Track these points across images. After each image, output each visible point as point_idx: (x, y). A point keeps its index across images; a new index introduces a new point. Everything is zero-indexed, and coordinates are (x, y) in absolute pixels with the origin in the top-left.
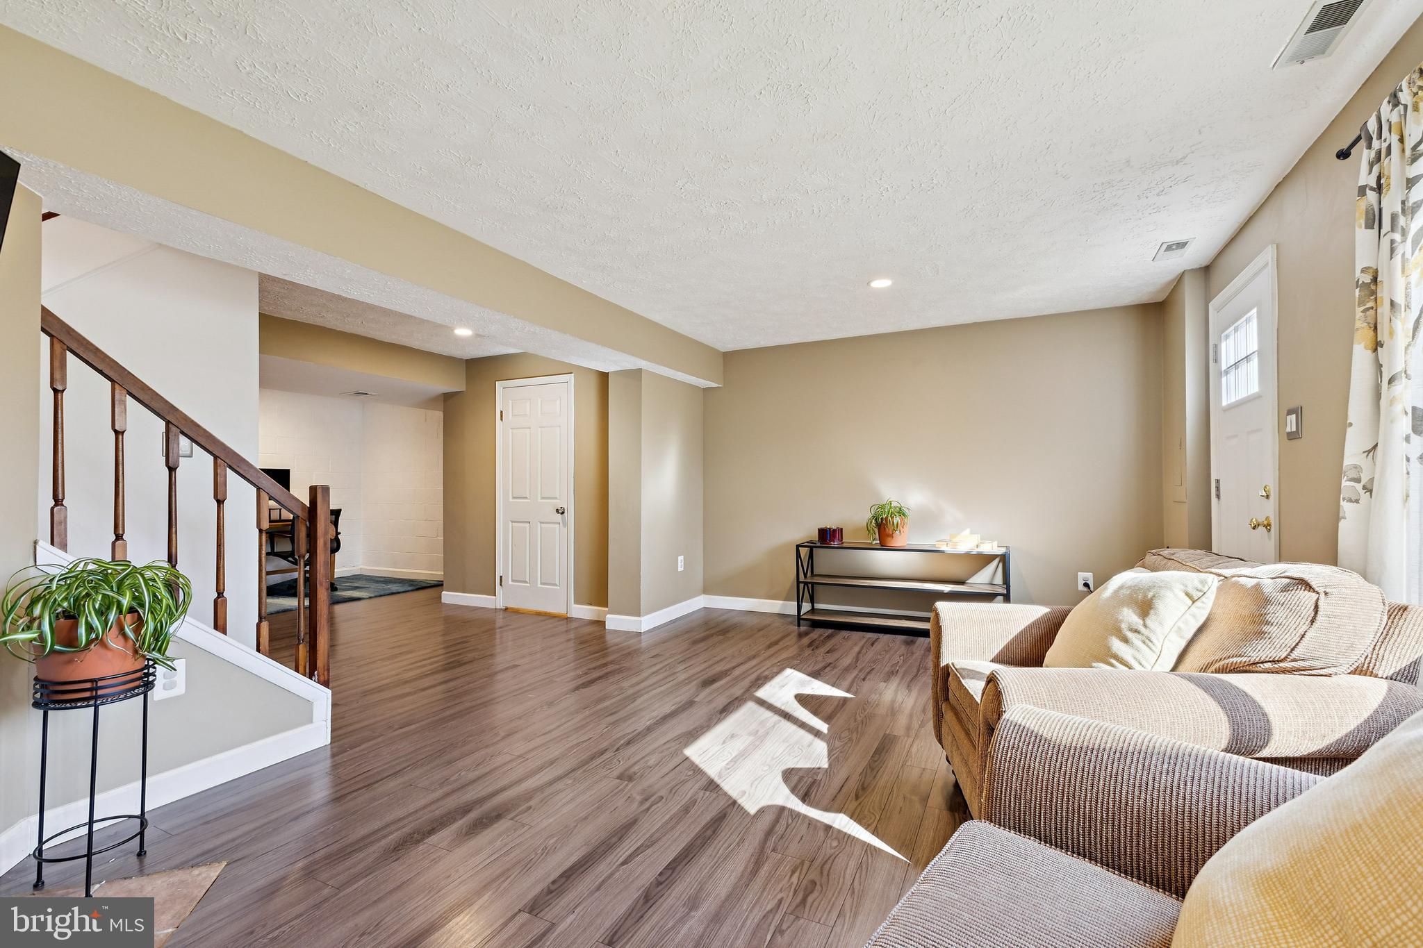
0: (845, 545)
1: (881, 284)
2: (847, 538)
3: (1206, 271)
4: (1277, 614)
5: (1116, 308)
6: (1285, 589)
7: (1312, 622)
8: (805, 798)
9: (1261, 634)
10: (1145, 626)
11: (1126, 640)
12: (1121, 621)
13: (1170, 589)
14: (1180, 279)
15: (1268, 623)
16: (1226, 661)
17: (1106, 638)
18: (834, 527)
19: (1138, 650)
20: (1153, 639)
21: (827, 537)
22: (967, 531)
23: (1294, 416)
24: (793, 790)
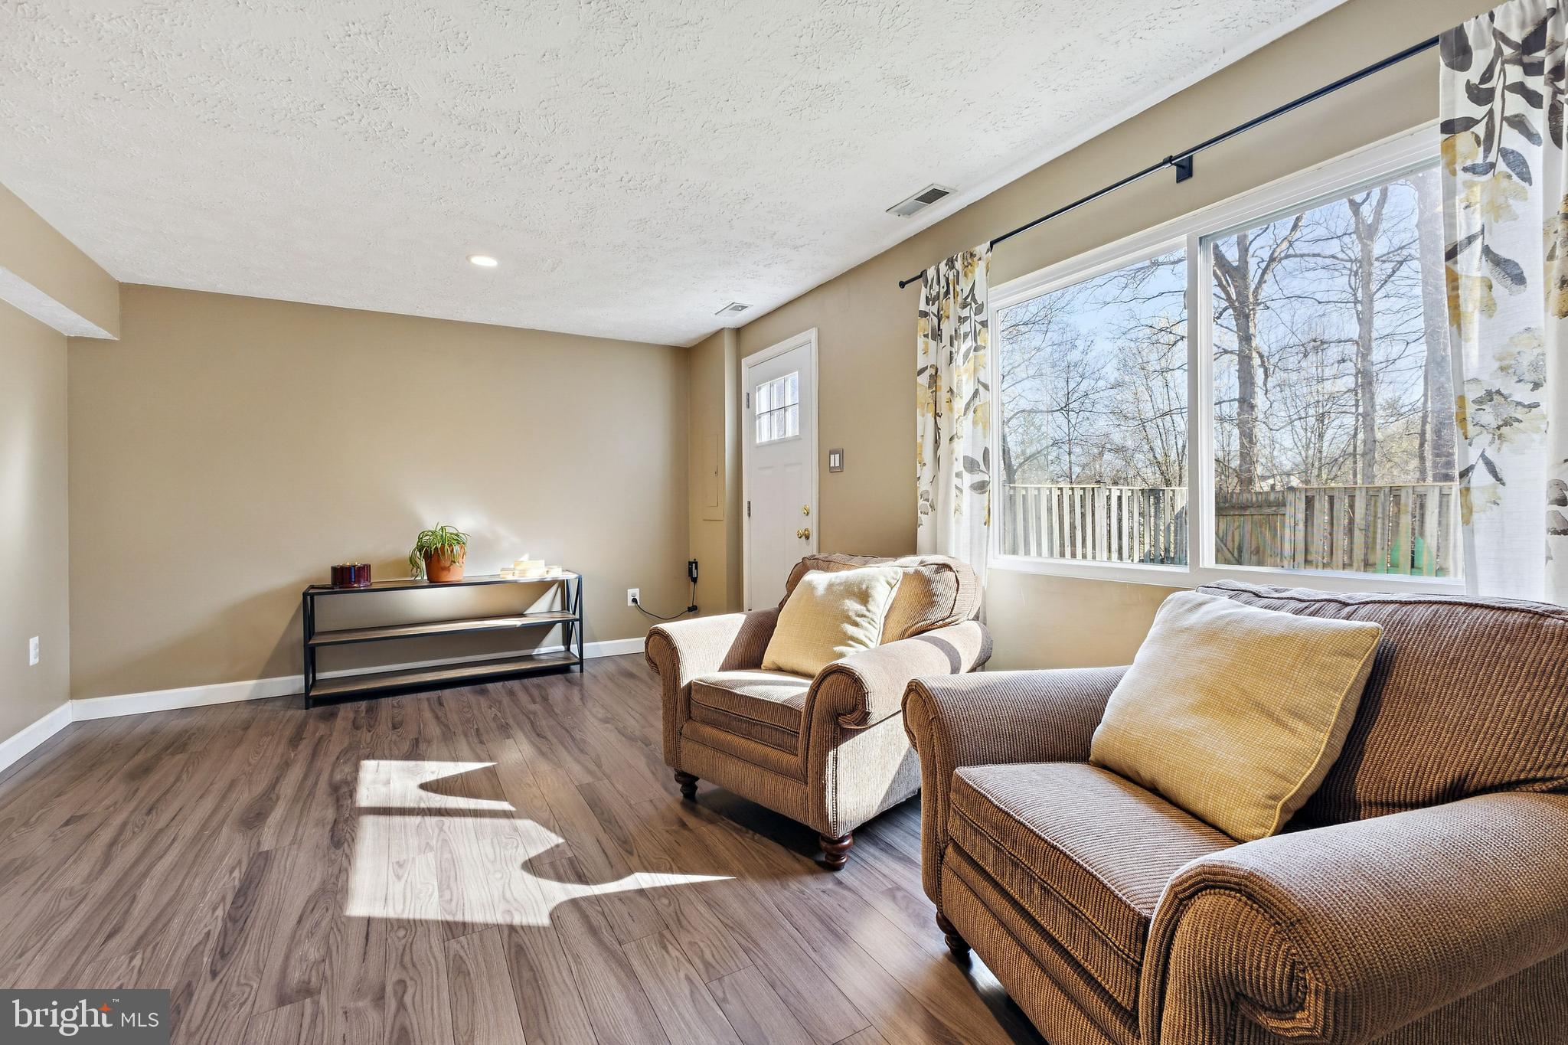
0: (374, 587)
1: (484, 261)
2: (376, 578)
3: (738, 332)
4: (939, 588)
5: (656, 345)
6: (937, 571)
7: (957, 590)
8: (582, 879)
9: (932, 604)
10: (868, 611)
11: (856, 624)
12: (848, 610)
13: (878, 580)
14: (718, 333)
15: (935, 595)
16: (918, 625)
17: (839, 626)
18: (358, 564)
19: (866, 629)
20: (875, 620)
21: (347, 578)
22: (525, 558)
23: (837, 456)
24: (560, 879)
